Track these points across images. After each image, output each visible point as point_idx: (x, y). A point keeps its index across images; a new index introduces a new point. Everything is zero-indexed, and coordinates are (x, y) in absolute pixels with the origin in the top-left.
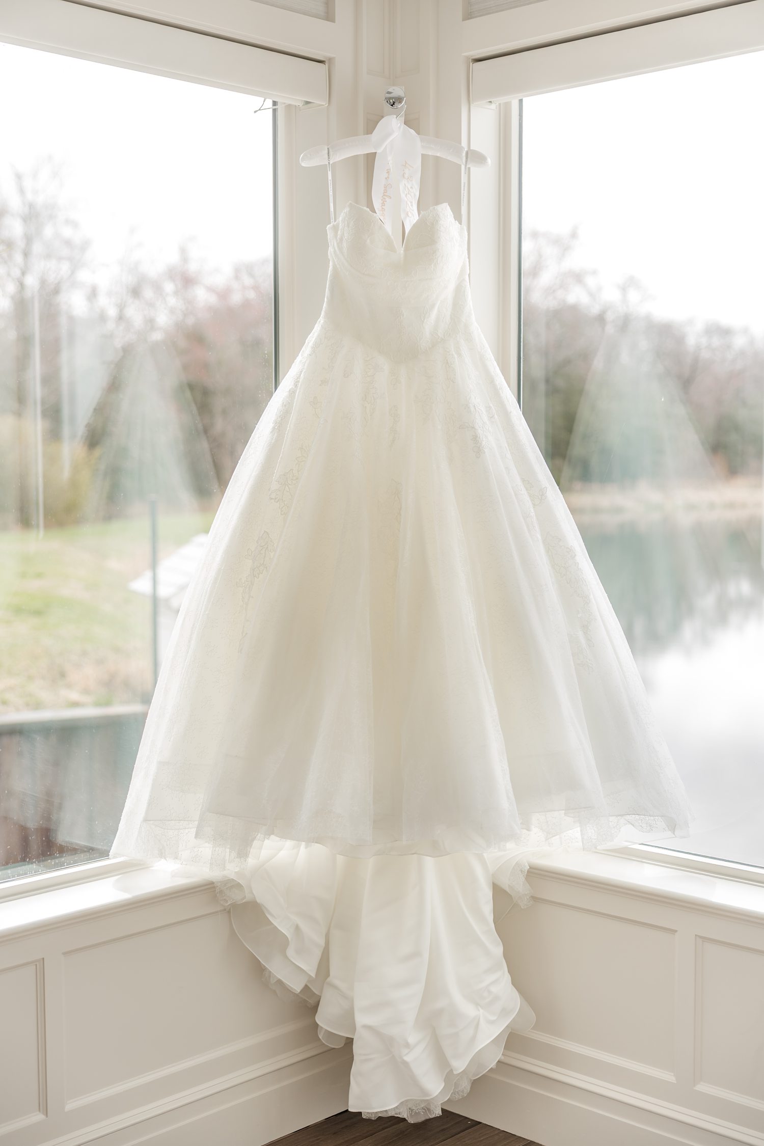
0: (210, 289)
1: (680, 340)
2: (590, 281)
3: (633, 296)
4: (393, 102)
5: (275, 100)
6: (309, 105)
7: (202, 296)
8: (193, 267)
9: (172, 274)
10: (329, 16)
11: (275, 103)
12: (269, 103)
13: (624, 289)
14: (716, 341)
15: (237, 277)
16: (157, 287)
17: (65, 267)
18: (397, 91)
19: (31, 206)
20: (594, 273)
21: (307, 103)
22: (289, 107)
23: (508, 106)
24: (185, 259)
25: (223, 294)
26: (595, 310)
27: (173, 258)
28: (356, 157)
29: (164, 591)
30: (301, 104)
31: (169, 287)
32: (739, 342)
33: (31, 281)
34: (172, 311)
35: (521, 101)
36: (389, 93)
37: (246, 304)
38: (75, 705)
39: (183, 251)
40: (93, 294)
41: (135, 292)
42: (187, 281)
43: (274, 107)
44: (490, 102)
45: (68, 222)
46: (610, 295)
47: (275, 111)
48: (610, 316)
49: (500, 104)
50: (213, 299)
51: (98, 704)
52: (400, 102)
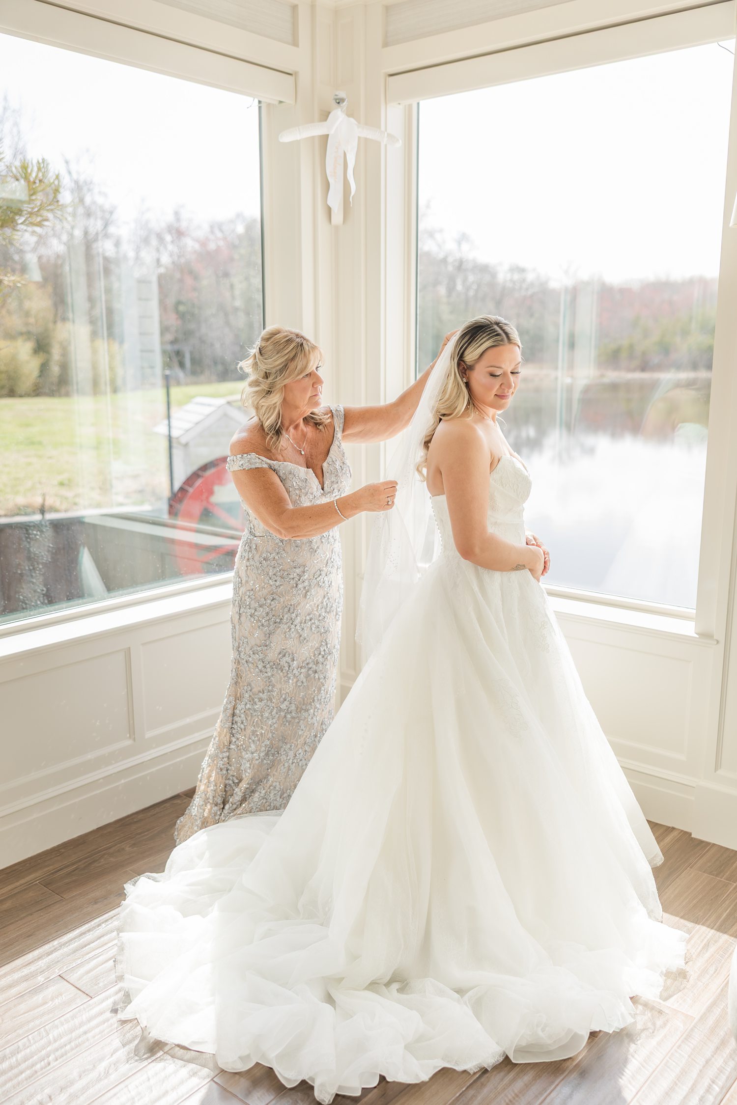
0: (197, 240)
1: (494, 275)
2: (438, 236)
3: (465, 247)
4: (339, 101)
5: (260, 100)
6: (282, 104)
7: (190, 244)
8: (184, 225)
9: (170, 229)
10: (295, 43)
11: (260, 102)
12: (256, 101)
13: (459, 243)
14: (516, 277)
15: (212, 232)
16: (160, 238)
17: (99, 224)
18: (342, 94)
19: (76, 182)
20: (441, 231)
21: (281, 102)
22: (269, 105)
23: (410, 106)
24: (178, 220)
25: (203, 244)
26: (441, 256)
27: (170, 218)
28: (313, 137)
29: (175, 433)
30: (277, 103)
31: (168, 238)
32: (530, 277)
33: (78, 233)
34: (171, 255)
35: (418, 103)
36: (336, 95)
37: (218, 250)
38: (121, 505)
39: (177, 214)
40: (117, 244)
41: (146, 241)
42: (179, 234)
43: (260, 105)
44: (399, 104)
45: (100, 193)
46: (450, 246)
47: (260, 108)
48: (450, 259)
49: (405, 106)
50: (197, 246)
51: (135, 504)
52: (343, 102)
